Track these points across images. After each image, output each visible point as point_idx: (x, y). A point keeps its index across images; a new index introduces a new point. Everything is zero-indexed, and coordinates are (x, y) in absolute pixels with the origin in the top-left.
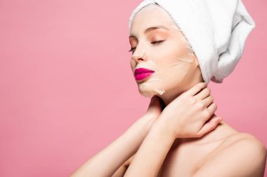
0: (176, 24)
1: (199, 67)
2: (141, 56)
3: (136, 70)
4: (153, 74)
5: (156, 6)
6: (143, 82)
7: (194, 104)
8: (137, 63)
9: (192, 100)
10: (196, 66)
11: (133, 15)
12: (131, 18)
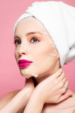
0: (47, 32)
1: (59, 58)
2: (23, 52)
3: (20, 61)
4: (31, 64)
5: (33, 18)
6: (24, 68)
7: (58, 84)
8: (20, 56)
9: (56, 81)
10: (58, 58)
11: (17, 23)
12: (16, 25)
